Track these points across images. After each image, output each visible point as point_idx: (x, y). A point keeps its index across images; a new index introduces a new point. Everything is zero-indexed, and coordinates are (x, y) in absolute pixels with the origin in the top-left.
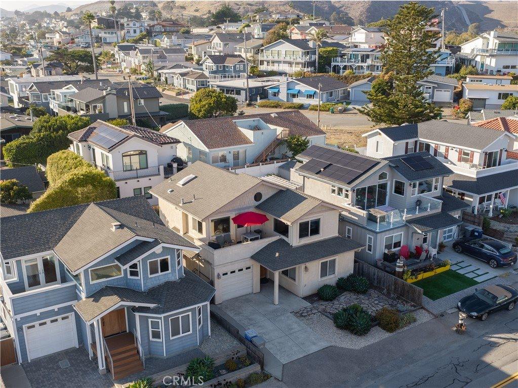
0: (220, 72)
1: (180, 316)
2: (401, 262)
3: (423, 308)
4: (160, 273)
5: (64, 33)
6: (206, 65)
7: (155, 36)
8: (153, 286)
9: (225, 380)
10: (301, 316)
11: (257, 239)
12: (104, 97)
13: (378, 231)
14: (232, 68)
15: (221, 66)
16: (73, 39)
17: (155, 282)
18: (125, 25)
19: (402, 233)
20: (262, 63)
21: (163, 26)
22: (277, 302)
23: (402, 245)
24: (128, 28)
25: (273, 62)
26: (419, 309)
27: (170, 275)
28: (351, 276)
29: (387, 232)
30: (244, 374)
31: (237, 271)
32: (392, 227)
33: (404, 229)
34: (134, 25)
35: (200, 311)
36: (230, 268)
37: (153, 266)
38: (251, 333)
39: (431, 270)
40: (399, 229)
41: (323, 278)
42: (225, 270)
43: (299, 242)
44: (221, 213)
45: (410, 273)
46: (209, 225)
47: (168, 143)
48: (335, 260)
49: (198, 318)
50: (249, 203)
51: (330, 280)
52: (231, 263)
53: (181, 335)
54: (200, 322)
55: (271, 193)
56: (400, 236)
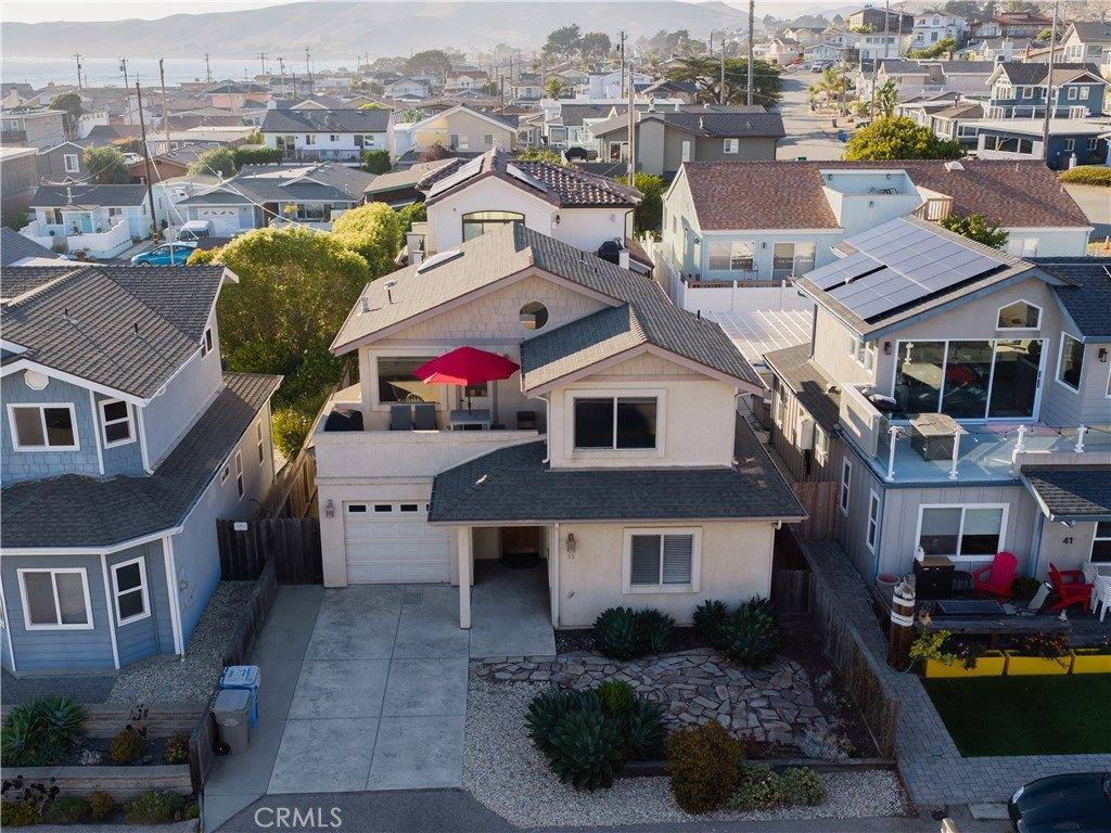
1: (53, 571)
2: (905, 596)
3: (893, 768)
4: (47, 447)
6: (998, 88)
7: (971, 44)
8: (32, 476)
9: (53, 780)
10: (491, 678)
11: (478, 428)
13: (889, 479)
14: (1057, 93)
15: (1028, 90)
16: (801, 55)
17: (35, 469)
18: (916, 22)
19: (1006, 507)
21: (1002, 24)
22: (465, 621)
23: (1001, 548)
24: (921, 30)
26: (878, 767)
27: (80, 459)
28: (755, 605)
29: (935, 492)
30: (131, 783)
31: (396, 508)
32: (953, 477)
33: (1014, 492)
34: (936, 22)
35: (128, 577)
36: (370, 495)
37: (26, 420)
38: (238, 675)
39: (1051, 653)
40: (989, 491)
41: (642, 589)
42: (357, 497)
43: (574, 459)
44: (407, 341)
45: (938, 642)
46: (369, 371)
47: (601, 206)
48: (690, 539)
49: (112, 593)
50: (502, 329)
51: (674, 599)
52: (372, 480)
53: (60, 626)
54: (131, 605)
55: (579, 311)
56: (996, 515)
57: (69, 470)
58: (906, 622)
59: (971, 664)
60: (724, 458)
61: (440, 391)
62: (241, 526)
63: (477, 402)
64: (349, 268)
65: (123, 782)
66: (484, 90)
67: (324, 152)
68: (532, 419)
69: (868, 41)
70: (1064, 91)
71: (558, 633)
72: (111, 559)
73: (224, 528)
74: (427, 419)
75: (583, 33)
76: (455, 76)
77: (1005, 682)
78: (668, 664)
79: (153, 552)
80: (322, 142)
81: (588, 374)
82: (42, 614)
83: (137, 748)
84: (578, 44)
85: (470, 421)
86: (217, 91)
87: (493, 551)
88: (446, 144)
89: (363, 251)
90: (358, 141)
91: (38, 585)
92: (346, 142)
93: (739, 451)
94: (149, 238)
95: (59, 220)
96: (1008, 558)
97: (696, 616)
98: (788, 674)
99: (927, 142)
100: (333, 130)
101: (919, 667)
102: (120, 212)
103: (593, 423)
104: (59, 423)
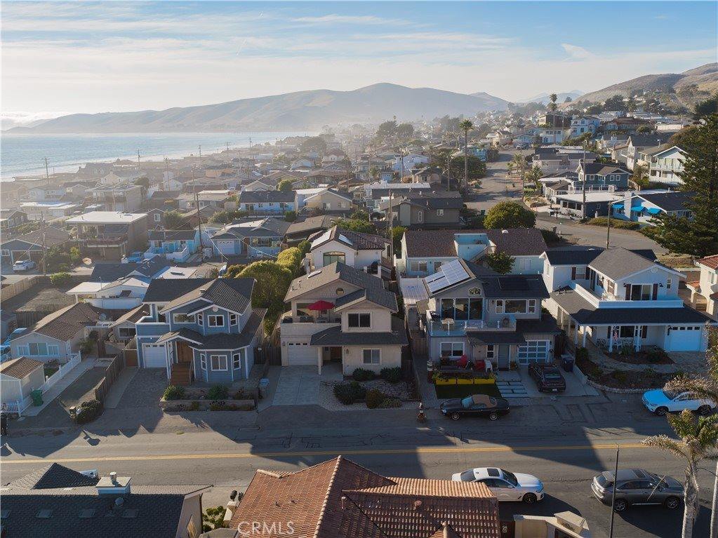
0: (592, 183)
1: (219, 356)
2: (430, 363)
4: (216, 326)
5: (505, 133)
6: (580, 175)
11: (324, 322)
12: (399, 206)
13: (432, 335)
14: (605, 179)
16: (512, 140)
17: (213, 332)
18: (573, 122)
19: (464, 343)
20: (654, 173)
21: (619, 123)
22: (320, 373)
23: (463, 354)
24: (575, 127)
25: (666, 173)
27: (224, 329)
29: (444, 339)
30: (241, 403)
31: (302, 344)
32: (449, 335)
33: (466, 339)
34: (583, 122)
35: (236, 358)
36: (294, 340)
37: (212, 320)
38: (264, 380)
39: (467, 378)
40: (459, 339)
41: (367, 364)
42: (291, 341)
43: (349, 330)
44: (305, 299)
45: (438, 375)
46: (294, 307)
47: (372, 249)
48: (379, 351)
49: (233, 361)
50: (330, 295)
51: (374, 367)
52: (295, 336)
53: (220, 370)
54: (236, 365)
55: (352, 290)
56: (462, 345)
57: (221, 332)
58: (430, 370)
59: (447, 381)
60: (389, 330)
61: (314, 313)
62: (260, 349)
63: (324, 316)
64: (286, 274)
65: (239, 403)
66: (343, 162)
67: (266, 211)
68: (339, 320)
69: (547, 132)
70: (608, 177)
71: (344, 377)
72: (233, 352)
73: (255, 350)
74: (310, 320)
75: (399, 124)
76: (327, 155)
77: (456, 386)
78: (372, 382)
79: (242, 352)
80: (266, 206)
81: (351, 308)
82: (216, 367)
83: (240, 396)
84: (396, 130)
85: (322, 320)
86: (208, 169)
87: (329, 358)
88: (321, 207)
89: (290, 268)
90: (282, 206)
91: (215, 359)
92: (276, 206)
93: (393, 328)
94: (196, 253)
95: (160, 246)
96: (465, 357)
97: (381, 372)
98: (402, 384)
99: (519, 213)
100: (270, 201)
101: (434, 382)
102: (185, 242)
103: (353, 320)
104: (220, 321)
